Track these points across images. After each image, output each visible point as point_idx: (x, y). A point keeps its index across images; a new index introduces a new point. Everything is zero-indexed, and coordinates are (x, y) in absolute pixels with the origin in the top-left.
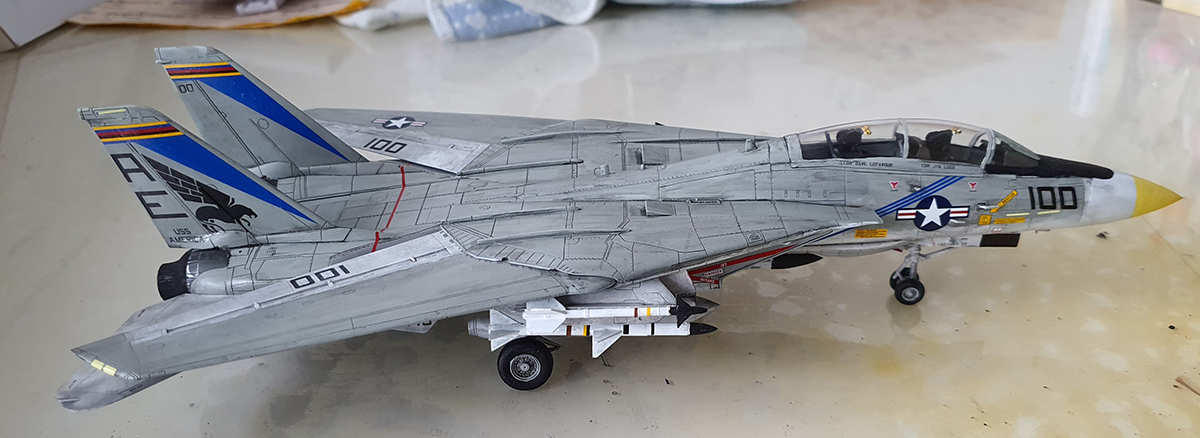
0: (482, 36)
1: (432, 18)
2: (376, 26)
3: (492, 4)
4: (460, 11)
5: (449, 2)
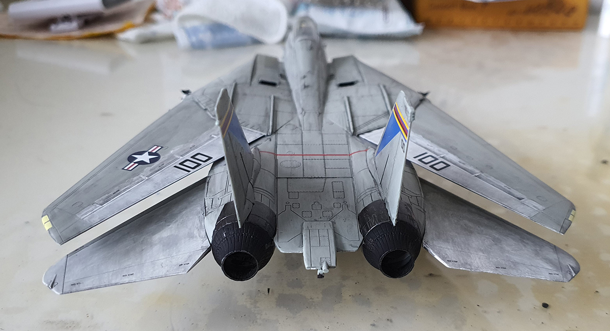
0: (209, 46)
1: (178, 36)
2: (141, 40)
3: (217, 28)
4: (195, 31)
5: (189, 24)
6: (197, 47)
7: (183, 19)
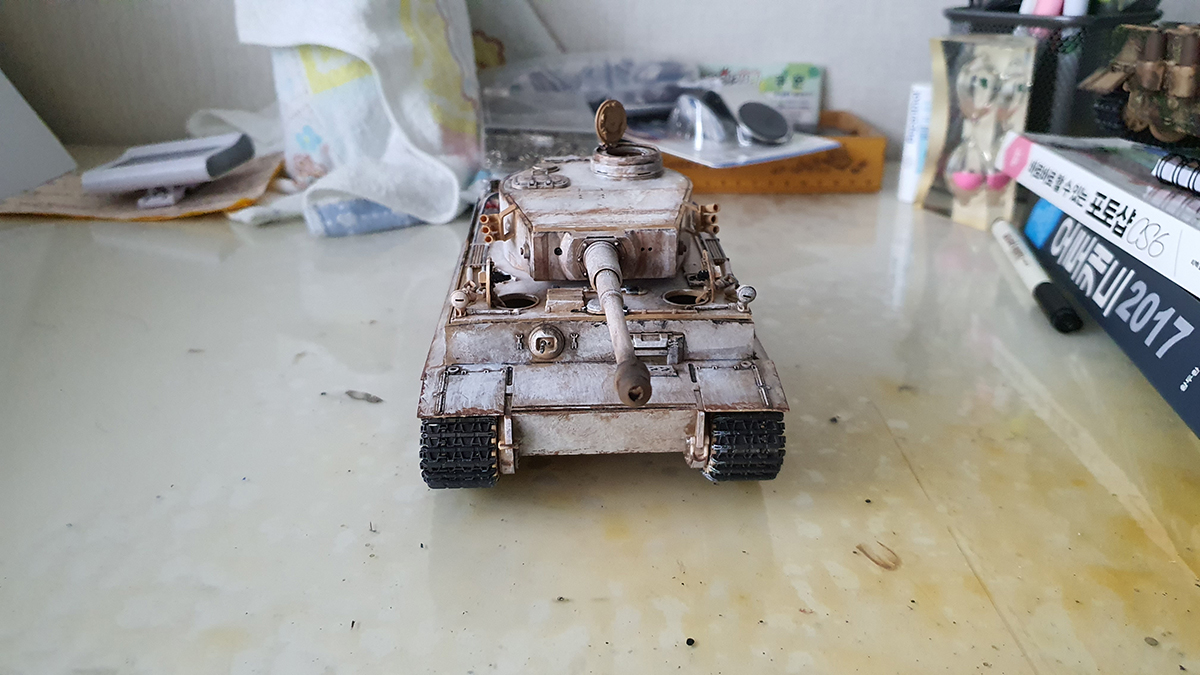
0: (351, 232)
1: (307, 216)
2: (260, 222)
3: (362, 206)
4: (333, 211)
5: (323, 203)
6: (335, 234)
7: (315, 195)
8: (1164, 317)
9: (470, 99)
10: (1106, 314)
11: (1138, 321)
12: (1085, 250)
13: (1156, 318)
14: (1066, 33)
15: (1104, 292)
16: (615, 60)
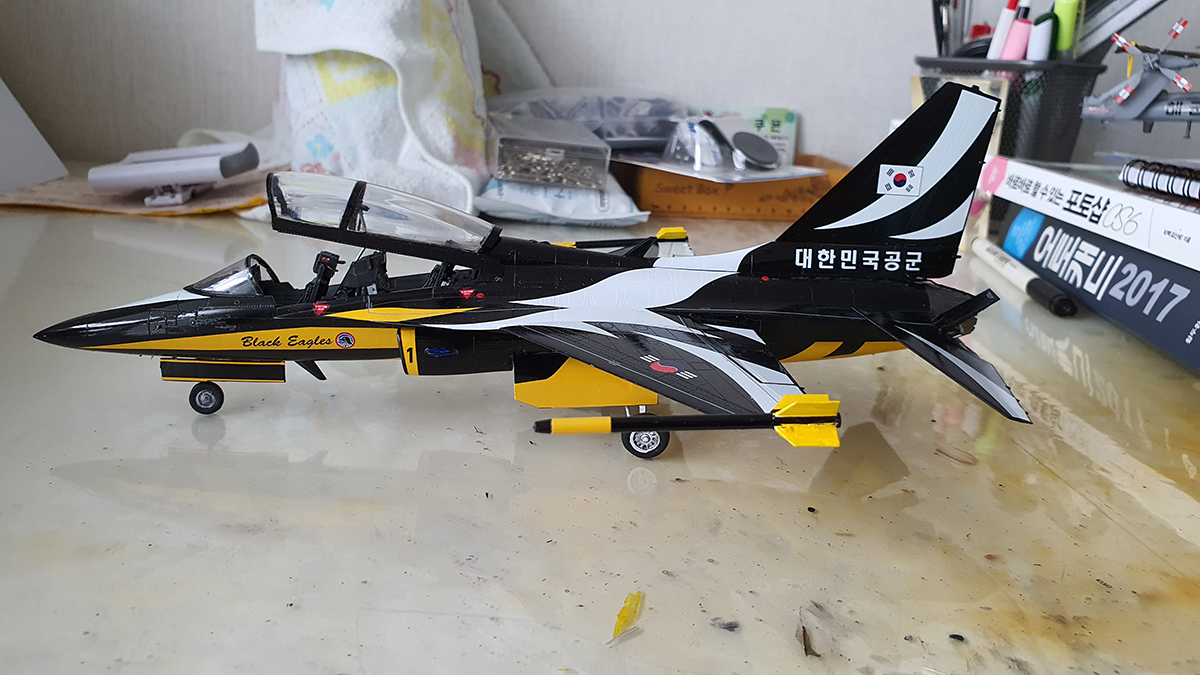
8: (1159, 289)
9: (479, 117)
10: (1099, 298)
11: (1133, 296)
12: (1069, 250)
13: (1151, 291)
14: (1028, 78)
15: (1094, 280)
16: (608, 95)
